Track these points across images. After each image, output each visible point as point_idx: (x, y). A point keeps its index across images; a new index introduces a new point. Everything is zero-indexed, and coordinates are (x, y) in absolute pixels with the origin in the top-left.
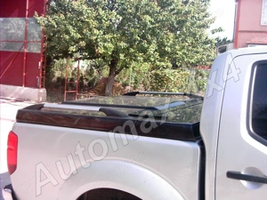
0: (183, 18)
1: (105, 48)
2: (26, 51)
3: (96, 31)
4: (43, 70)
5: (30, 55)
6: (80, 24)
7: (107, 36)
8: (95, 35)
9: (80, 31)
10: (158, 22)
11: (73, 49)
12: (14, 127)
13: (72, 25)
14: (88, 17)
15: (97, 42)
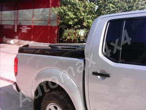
0: (132, 5)
1: (88, 22)
3: (83, 14)
4: (58, 34)
6: (75, 10)
7: (89, 16)
8: (82, 16)
9: (75, 14)
10: (117, 7)
11: (71, 23)
12: (17, 55)
13: (71, 11)
14: (79, 6)
15: (84, 20)
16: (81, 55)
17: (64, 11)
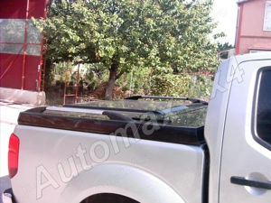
0: (186, 22)
1: (106, 51)
2: (25, 53)
3: (97, 34)
4: (42, 73)
5: (29, 58)
6: (80, 27)
7: (108, 40)
8: (96, 38)
9: (80, 34)
10: (160, 26)
12: (15, 130)
13: (72, 27)
14: (89, 19)
15: (98, 46)
16: (195, 137)
17: (57, 26)
